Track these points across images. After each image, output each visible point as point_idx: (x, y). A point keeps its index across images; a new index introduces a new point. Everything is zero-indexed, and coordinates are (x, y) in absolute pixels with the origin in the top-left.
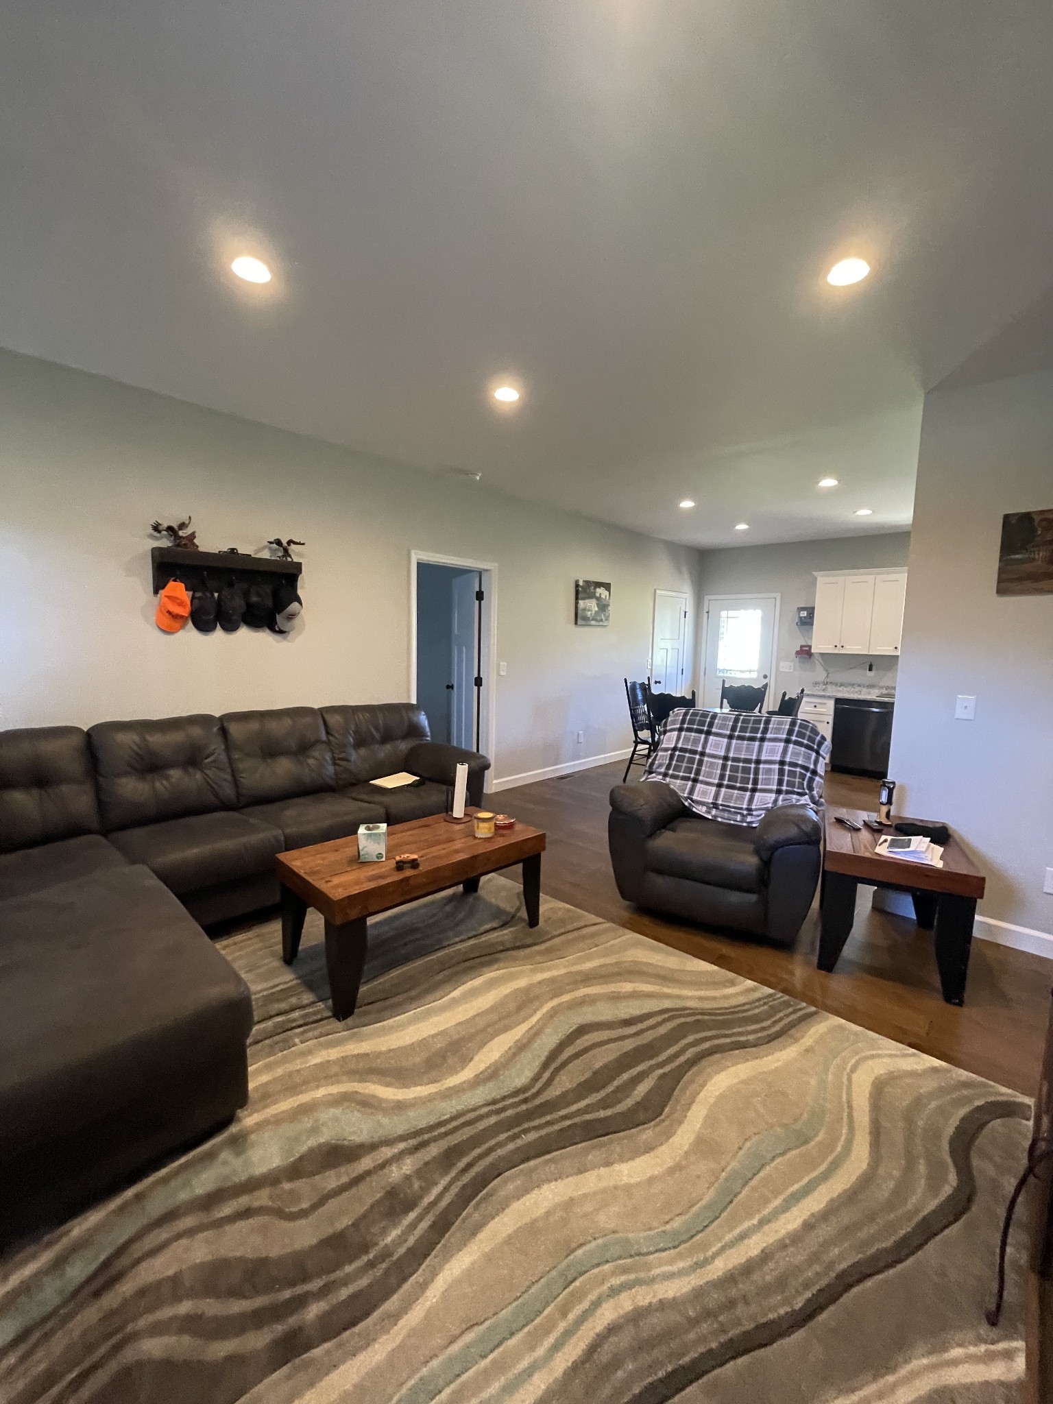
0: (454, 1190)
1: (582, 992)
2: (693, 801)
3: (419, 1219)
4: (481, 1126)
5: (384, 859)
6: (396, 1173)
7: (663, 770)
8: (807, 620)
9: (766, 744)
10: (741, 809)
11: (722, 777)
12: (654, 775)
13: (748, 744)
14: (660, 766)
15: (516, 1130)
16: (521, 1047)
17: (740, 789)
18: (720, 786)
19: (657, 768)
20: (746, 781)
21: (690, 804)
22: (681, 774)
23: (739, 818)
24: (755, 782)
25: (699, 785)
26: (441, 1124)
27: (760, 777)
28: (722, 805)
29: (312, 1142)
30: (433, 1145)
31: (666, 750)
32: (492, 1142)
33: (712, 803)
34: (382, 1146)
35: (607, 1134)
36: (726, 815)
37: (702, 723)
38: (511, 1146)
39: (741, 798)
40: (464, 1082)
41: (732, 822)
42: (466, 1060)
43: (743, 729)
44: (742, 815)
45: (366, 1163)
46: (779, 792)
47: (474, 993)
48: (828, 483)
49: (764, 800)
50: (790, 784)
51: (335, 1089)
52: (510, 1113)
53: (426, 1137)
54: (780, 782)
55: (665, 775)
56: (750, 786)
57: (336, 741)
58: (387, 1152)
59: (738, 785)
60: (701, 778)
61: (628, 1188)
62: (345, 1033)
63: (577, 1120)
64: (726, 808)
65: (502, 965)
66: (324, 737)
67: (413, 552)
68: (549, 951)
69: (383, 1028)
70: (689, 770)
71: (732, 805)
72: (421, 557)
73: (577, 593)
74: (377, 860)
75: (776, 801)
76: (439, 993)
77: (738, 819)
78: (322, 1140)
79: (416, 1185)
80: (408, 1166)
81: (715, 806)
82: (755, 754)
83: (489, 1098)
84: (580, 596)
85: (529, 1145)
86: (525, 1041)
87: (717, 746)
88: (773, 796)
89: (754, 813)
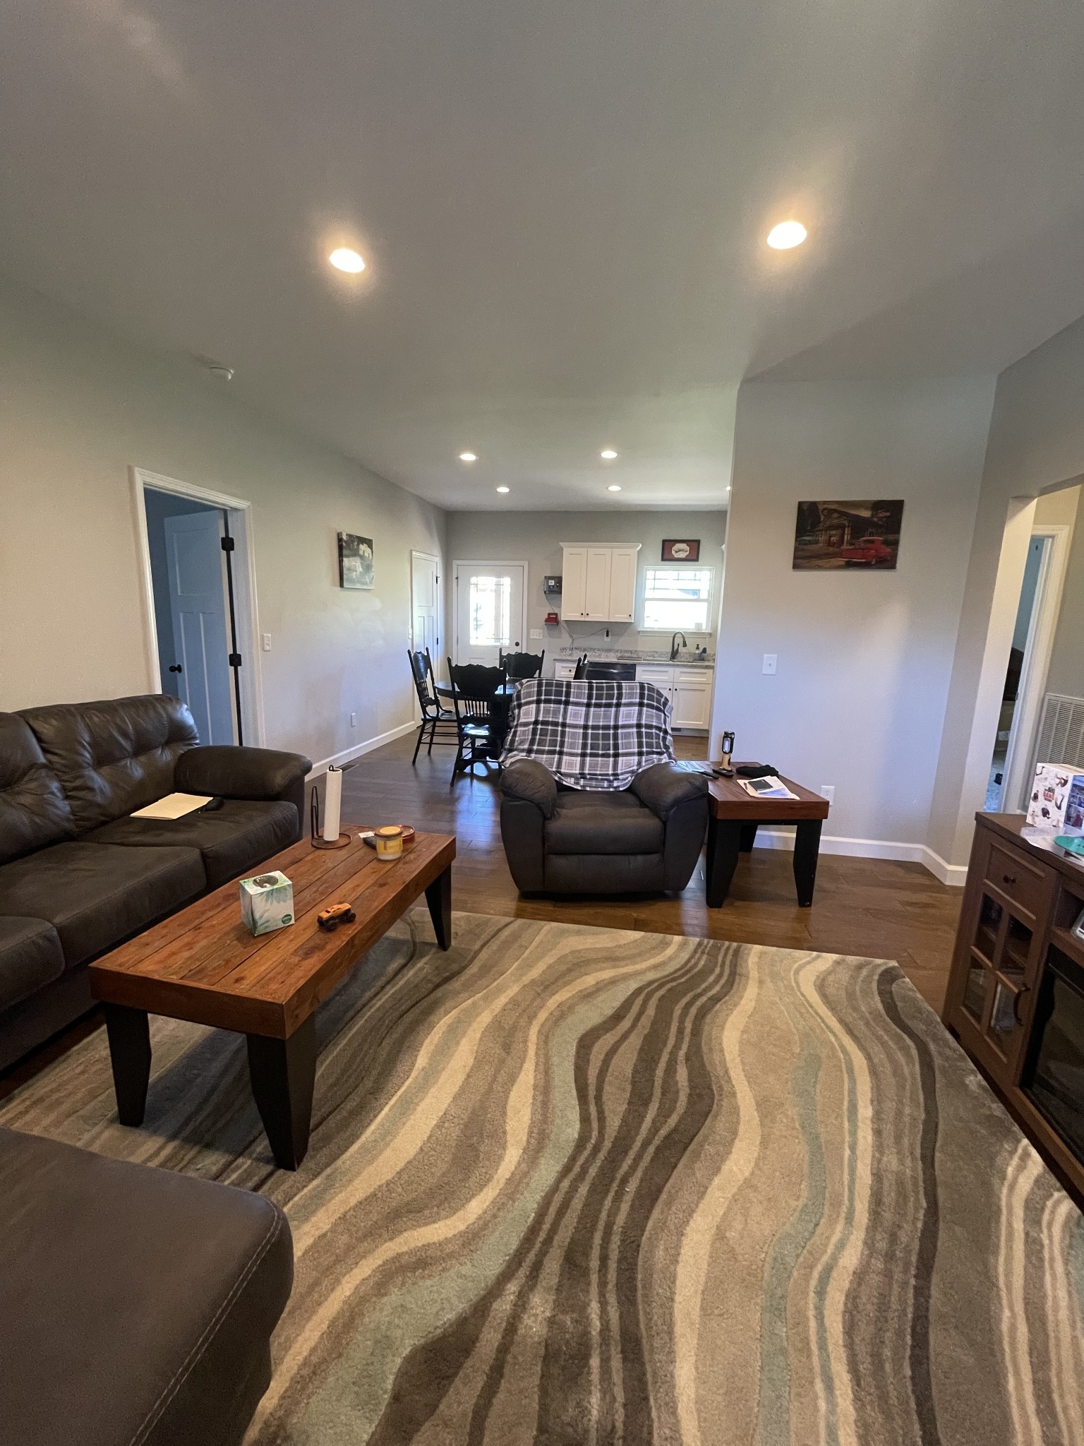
0: (612, 1298)
1: (553, 1002)
2: (561, 774)
3: (605, 1361)
4: (577, 1203)
5: (293, 922)
6: (535, 1323)
7: (526, 746)
8: (554, 589)
9: (622, 709)
10: (608, 775)
11: (584, 746)
12: (515, 753)
13: (605, 711)
14: (522, 742)
15: (615, 1186)
16: (544, 1090)
17: (603, 755)
18: (583, 755)
19: (520, 744)
20: (606, 747)
21: (559, 778)
22: (547, 748)
23: (606, 784)
24: (616, 747)
25: (565, 758)
26: (533, 1230)
27: (620, 742)
28: (589, 774)
29: (395, 1363)
30: (546, 1261)
31: (526, 724)
32: (604, 1215)
33: (580, 774)
34: (491, 1303)
35: (692, 1140)
36: (594, 783)
37: (559, 693)
38: (625, 1207)
39: (606, 765)
40: (519, 1163)
41: (600, 789)
42: (499, 1137)
43: (599, 697)
44: (609, 781)
45: (490, 1339)
46: (640, 754)
47: (444, 1051)
48: (609, 454)
49: (628, 764)
50: (649, 745)
51: (366, 1269)
52: (593, 1171)
53: (531, 1256)
54: (640, 745)
55: (529, 751)
56: (611, 752)
57: (63, 762)
58: (503, 1306)
59: (600, 752)
60: (565, 750)
61: (748, 1184)
62: (315, 1182)
63: (657, 1141)
64: (593, 777)
65: (448, 1005)
66: (42, 759)
67: (137, 471)
68: (486, 970)
69: (365, 1150)
70: (553, 743)
71: (598, 772)
72: (148, 480)
73: (341, 548)
74: (283, 925)
75: (639, 764)
76: (400, 1068)
77: (605, 786)
78: (406, 1352)
79: (568, 1320)
80: (540, 1306)
81: (583, 776)
82: (612, 720)
83: (558, 1168)
84: (345, 552)
85: (639, 1193)
86: (542, 1083)
87: (576, 715)
88: (636, 758)
89: (620, 777)
